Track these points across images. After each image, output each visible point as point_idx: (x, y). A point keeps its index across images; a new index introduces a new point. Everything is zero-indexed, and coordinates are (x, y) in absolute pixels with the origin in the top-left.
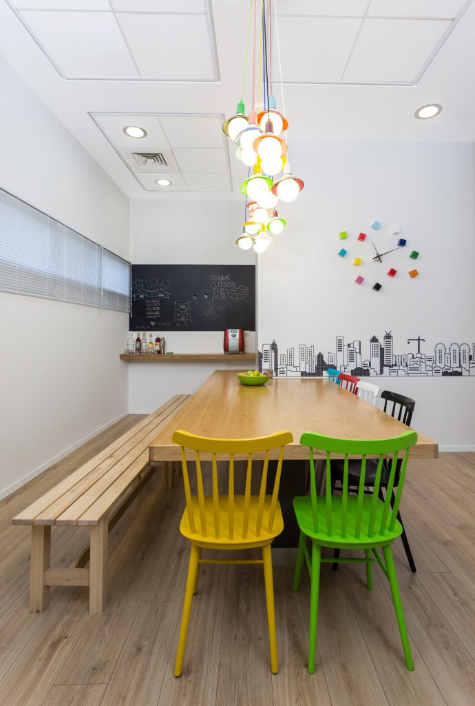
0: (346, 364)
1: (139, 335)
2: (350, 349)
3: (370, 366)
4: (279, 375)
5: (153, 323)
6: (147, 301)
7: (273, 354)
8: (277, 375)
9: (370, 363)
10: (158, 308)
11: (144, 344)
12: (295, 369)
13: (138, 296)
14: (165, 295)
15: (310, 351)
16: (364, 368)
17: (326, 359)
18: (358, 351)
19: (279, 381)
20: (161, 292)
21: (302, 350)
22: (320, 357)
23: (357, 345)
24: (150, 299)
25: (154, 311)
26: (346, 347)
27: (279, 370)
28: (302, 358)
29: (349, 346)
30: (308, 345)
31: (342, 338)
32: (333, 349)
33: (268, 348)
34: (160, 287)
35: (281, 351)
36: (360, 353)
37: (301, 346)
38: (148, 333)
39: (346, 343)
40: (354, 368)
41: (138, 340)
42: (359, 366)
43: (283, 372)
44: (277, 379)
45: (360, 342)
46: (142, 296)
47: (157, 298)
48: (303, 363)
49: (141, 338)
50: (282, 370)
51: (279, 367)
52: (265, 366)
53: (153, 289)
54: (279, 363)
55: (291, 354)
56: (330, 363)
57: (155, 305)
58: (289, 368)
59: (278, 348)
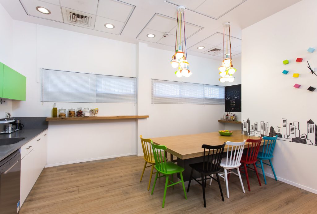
0: (288, 134)
1: (227, 113)
2: (291, 126)
3: (307, 137)
4: (250, 134)
5: (233, 109)
6: (231, 100)
7: (248, 124)
8: (249, 134)
9: (307, 136)
10: (235, 103)
11: (229, 117)
12: (258, 133)
13: (228, 98)
14: (237, 97)
15: (266, 125)
16: (302, 138)
17: (275, 130)
18: (297, 127)
19: (250, 137)
20: (236, 96)
21: (262, 124)
22: (272, 128)
23: (296, 125)
24: (232, 99)
25: (233, 104)
26: (288, 125)
27: (250, 132)
28: (262, 128)
29: (291, 124)
30: (265, 122)
31: (286, 120)
32: (280, 125)
33: (245, 121)
34: (235, 94)
35: (252, 123)
36: (299, 129)
37: (261, 122)
38: (231, 112)
39: (289, 122)
40: (294, 137)
41: (227, 115)
42: (298, 136)
43: (252, 133)
44: (249, 136)
45: (299, 123)
46: (229, 98)
47: (234, 99)
48: (262, 131)
49: (228, 114)
50: (252, 132)
51: (251, 131)
52: (244, 129)
53: (233, 95)
54: (250, 129)
55: (256, 125)
56: (278, 133)
57: (233, 101)
58: (255, 132)
59: (250, 122)
